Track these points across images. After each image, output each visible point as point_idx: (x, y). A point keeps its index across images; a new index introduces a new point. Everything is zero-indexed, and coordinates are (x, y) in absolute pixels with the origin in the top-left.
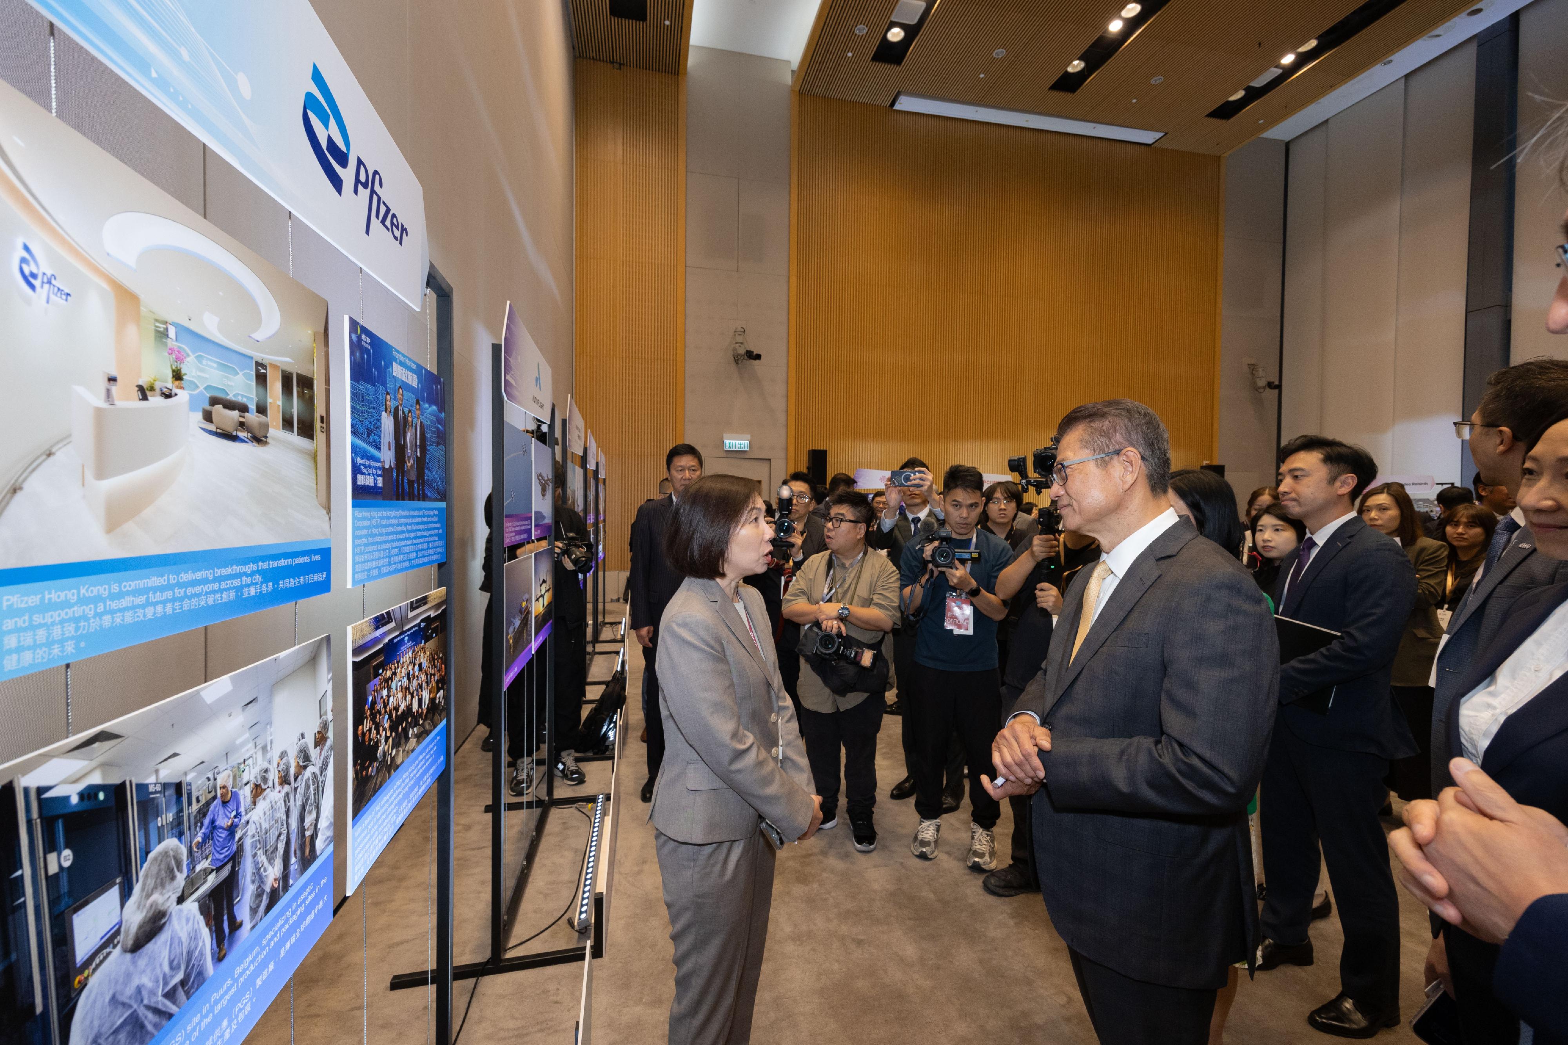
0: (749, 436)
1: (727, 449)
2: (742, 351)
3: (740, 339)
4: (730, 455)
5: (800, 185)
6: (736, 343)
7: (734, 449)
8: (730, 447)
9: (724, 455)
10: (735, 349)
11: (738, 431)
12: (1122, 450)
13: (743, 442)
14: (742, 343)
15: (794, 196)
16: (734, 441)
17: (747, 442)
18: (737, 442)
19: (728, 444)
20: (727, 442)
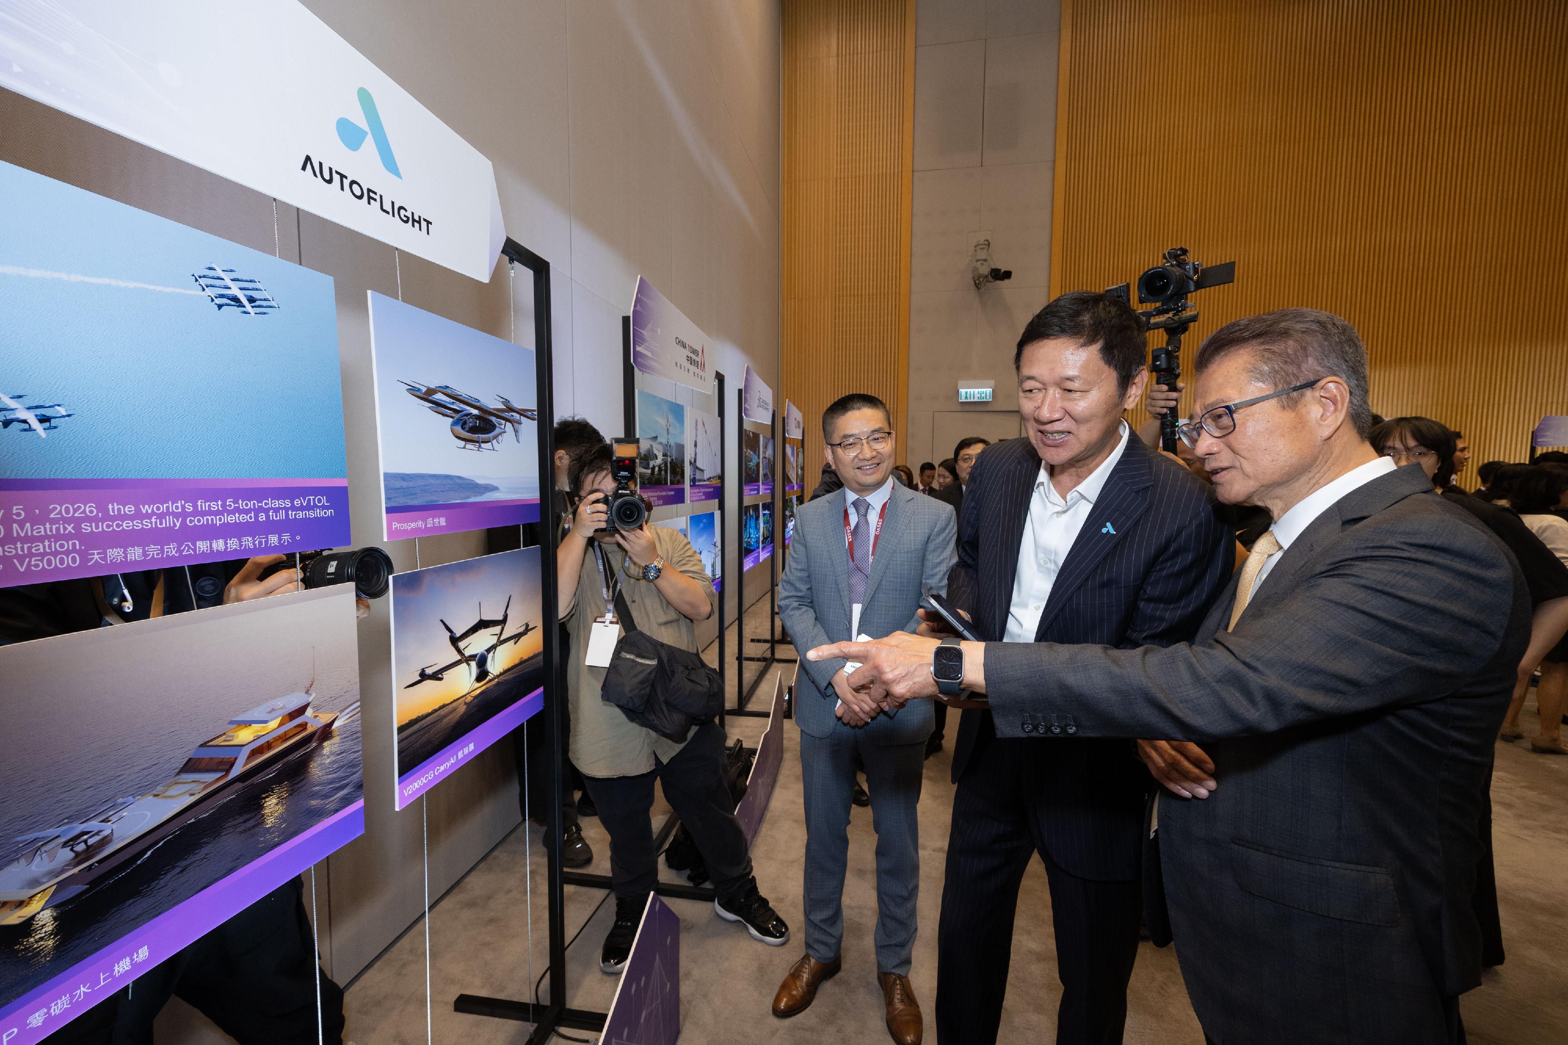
0: (992, 382)
1: (963, 400)
2: (985, 270)
3: (982, 255)
4: (968, 408)
5: (1074, 25)
6: (977, 261)
7: (972, 400)
8: (966, 397)
9: (959, 408)
10: (975, 269)
11: (976, 376)
12: (1319, 380)
13: (984, 390)
14: (985, 260)
15: (1066, 44)
16: (972, 390)
17: (989, 391)
18: (976, 390)
19: (963, 395)
20: (963, 391)
